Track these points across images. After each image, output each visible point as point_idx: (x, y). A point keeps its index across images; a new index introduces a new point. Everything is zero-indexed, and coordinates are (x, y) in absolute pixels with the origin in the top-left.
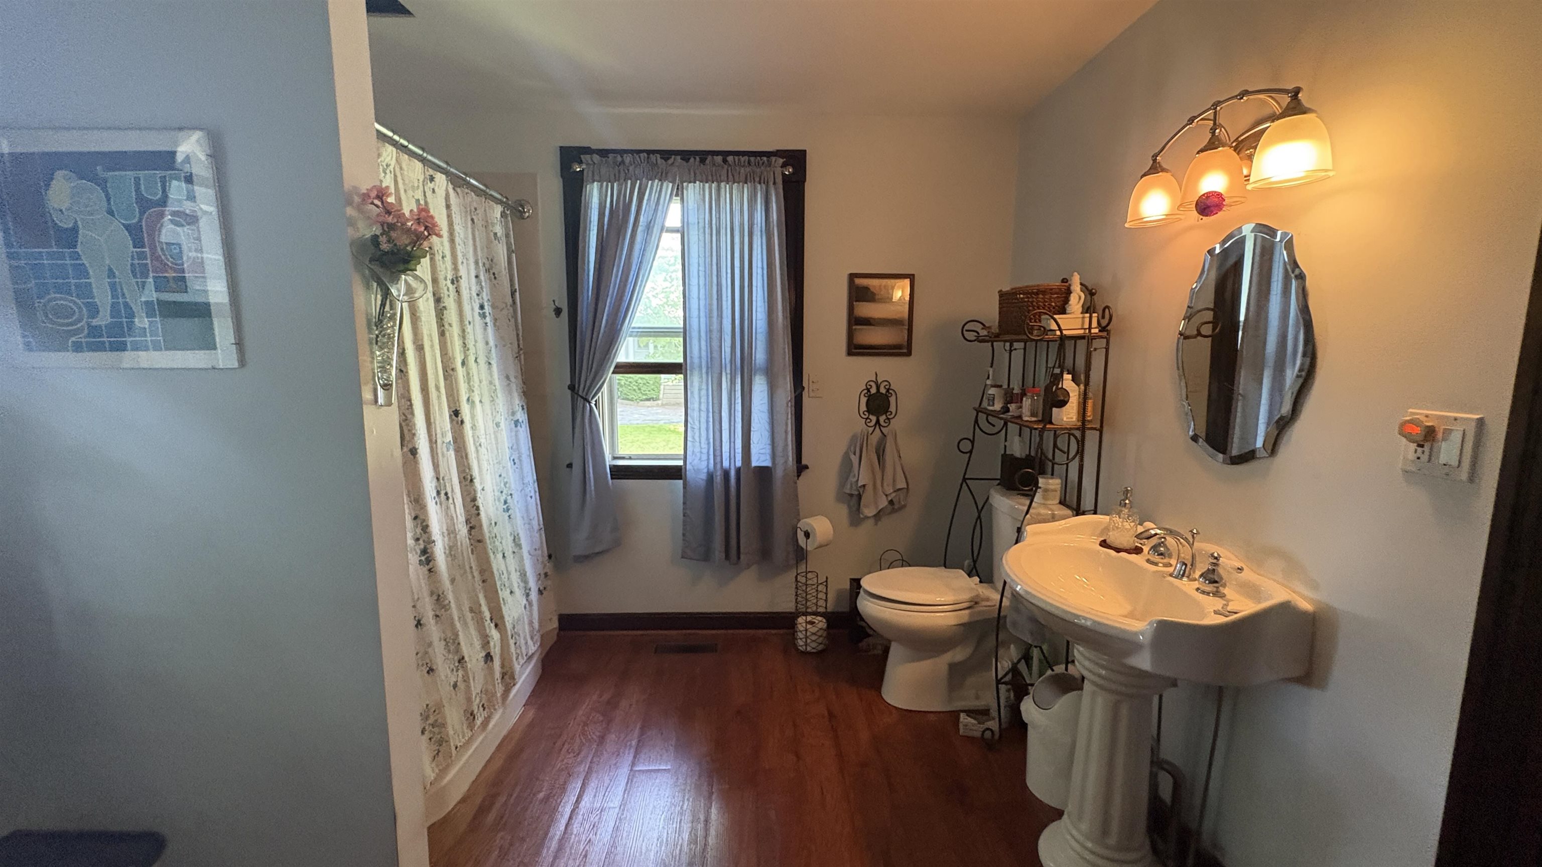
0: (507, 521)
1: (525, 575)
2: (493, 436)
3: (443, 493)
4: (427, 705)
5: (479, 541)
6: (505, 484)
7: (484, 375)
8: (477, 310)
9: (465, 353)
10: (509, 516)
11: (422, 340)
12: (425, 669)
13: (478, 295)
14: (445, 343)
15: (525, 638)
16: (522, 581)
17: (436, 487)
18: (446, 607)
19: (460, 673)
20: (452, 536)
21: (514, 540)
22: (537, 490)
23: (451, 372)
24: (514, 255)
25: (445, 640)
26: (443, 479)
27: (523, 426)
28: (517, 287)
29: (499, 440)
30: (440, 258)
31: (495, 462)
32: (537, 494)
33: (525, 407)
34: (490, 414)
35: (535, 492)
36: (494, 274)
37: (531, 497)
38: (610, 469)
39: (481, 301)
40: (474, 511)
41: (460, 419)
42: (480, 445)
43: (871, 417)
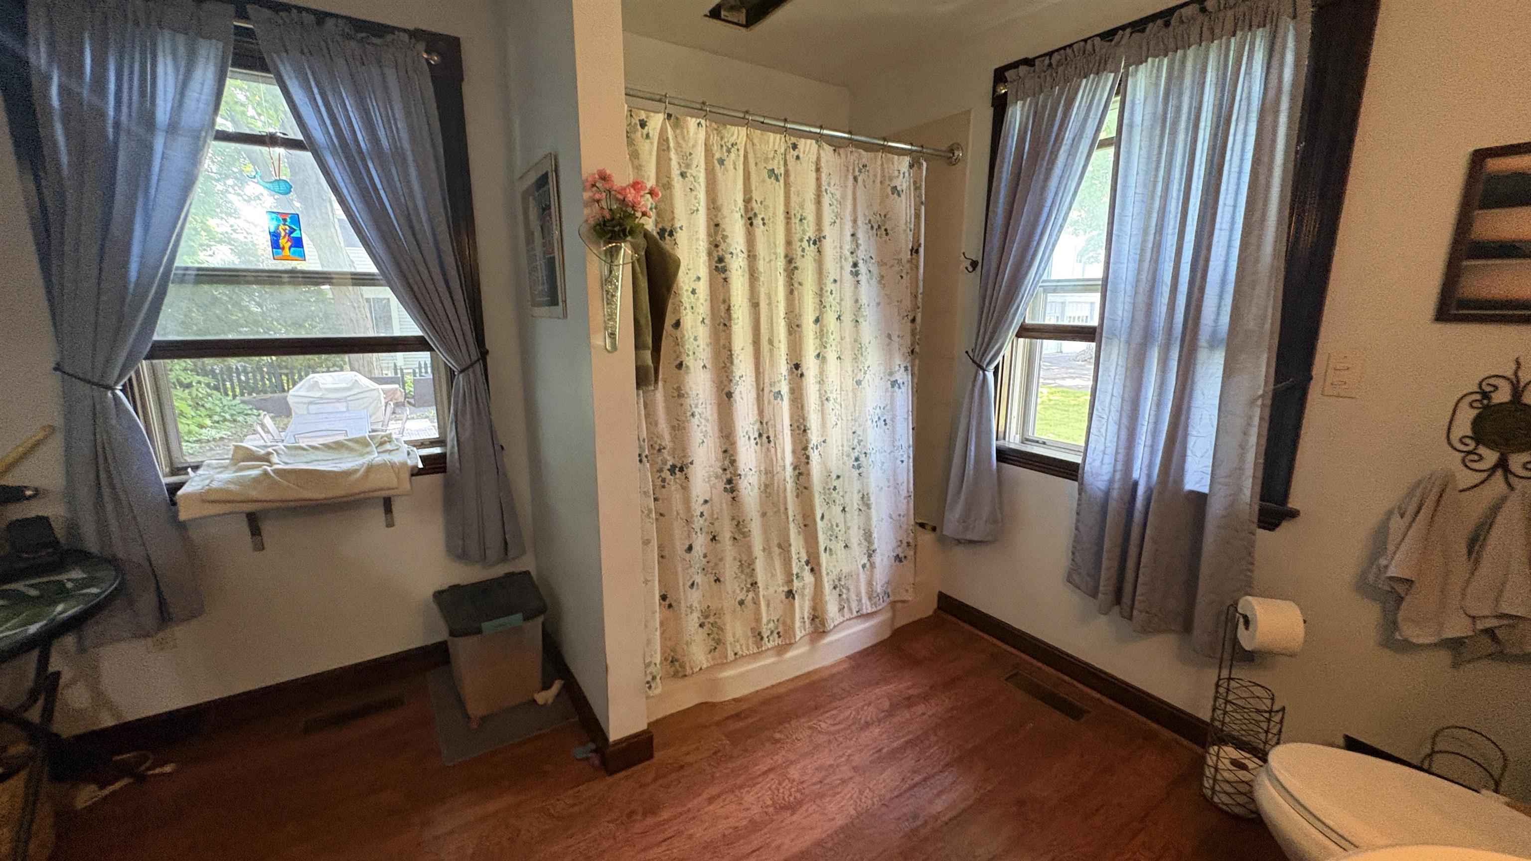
0: (856, 478)
1: (870, 536)
2: (850, 394)
3: (765, 436)
4: (708, 607)
5: (806, 488)
6: (859, 442)
7: (847, 332)
8: (848, 268)
9: (820, 309)
10: (860, 474)
11: (759, 296)
12: (712, 578)
13: (852, 253)
14: (793, 300)
15: (858, 594)
16: (865, 540)
17: (759, 430)
18: (746, 535)
19: (751, 595)
20: (769, 475)
21: (863, 498)
22: (911, 456)
23: (796, 328)
24: (923, 208)
25: (740, 561)
26: (767, 423)
27: (904, 389)
28: (922, 241)
29: (858, 398)
30: (797, 221)
31: (850, 418)
32: (911, 460)
33: (909, 368)
34: (850, 372)
35: (909, 457)
36: (886, 230)
37: (902, 462)
38: (997, 450)
39: (854, 260)
40: (804, 460)
41: (799, 372)
42: (827, 399)
43: (1482, 450)
